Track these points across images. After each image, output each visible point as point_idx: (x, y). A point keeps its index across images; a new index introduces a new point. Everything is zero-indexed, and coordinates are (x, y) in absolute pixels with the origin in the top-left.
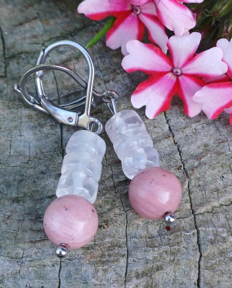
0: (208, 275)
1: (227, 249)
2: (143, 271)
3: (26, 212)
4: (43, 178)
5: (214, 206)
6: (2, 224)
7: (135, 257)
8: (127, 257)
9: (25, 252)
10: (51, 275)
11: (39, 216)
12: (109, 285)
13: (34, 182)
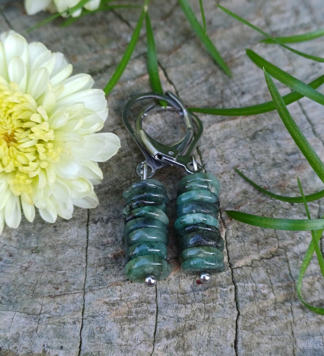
0: (246, 336)
1: (268, 307)
2: (174, 331)
3: (46, 263)
4: (65, 226)
5: (253, 259)
6: (19, 276)
7: (166, 315)
8: (156, 314)
9: (43, 307)
10: (72, 333)
11: (60, 268)
12: (136, 346)
13: (56, 230)
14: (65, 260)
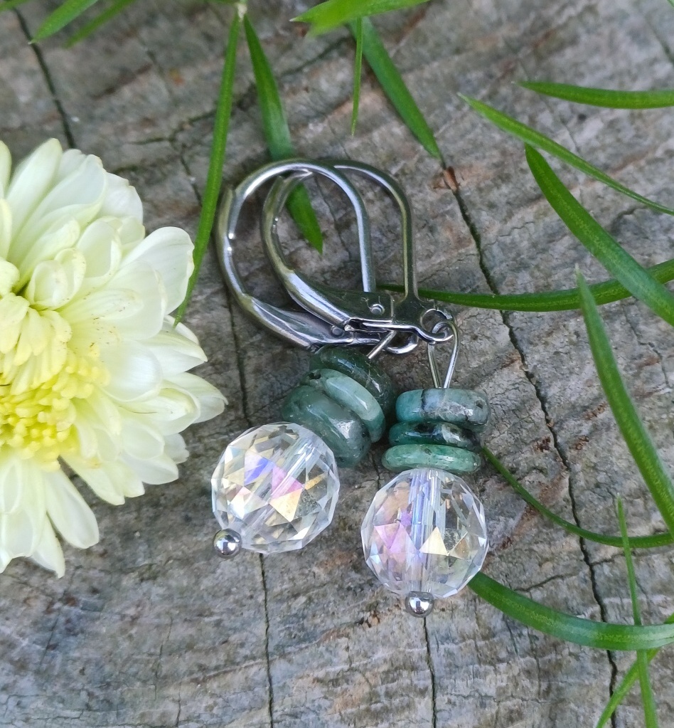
0: (635, 718)
2: (474, 727)
3: (175, 602)
6: (121, 639)
7: (453, 692)
8: (432, 693)
9: (182, 707)
11: (209, 609)
13: (188, 519)
14: (216, 589)
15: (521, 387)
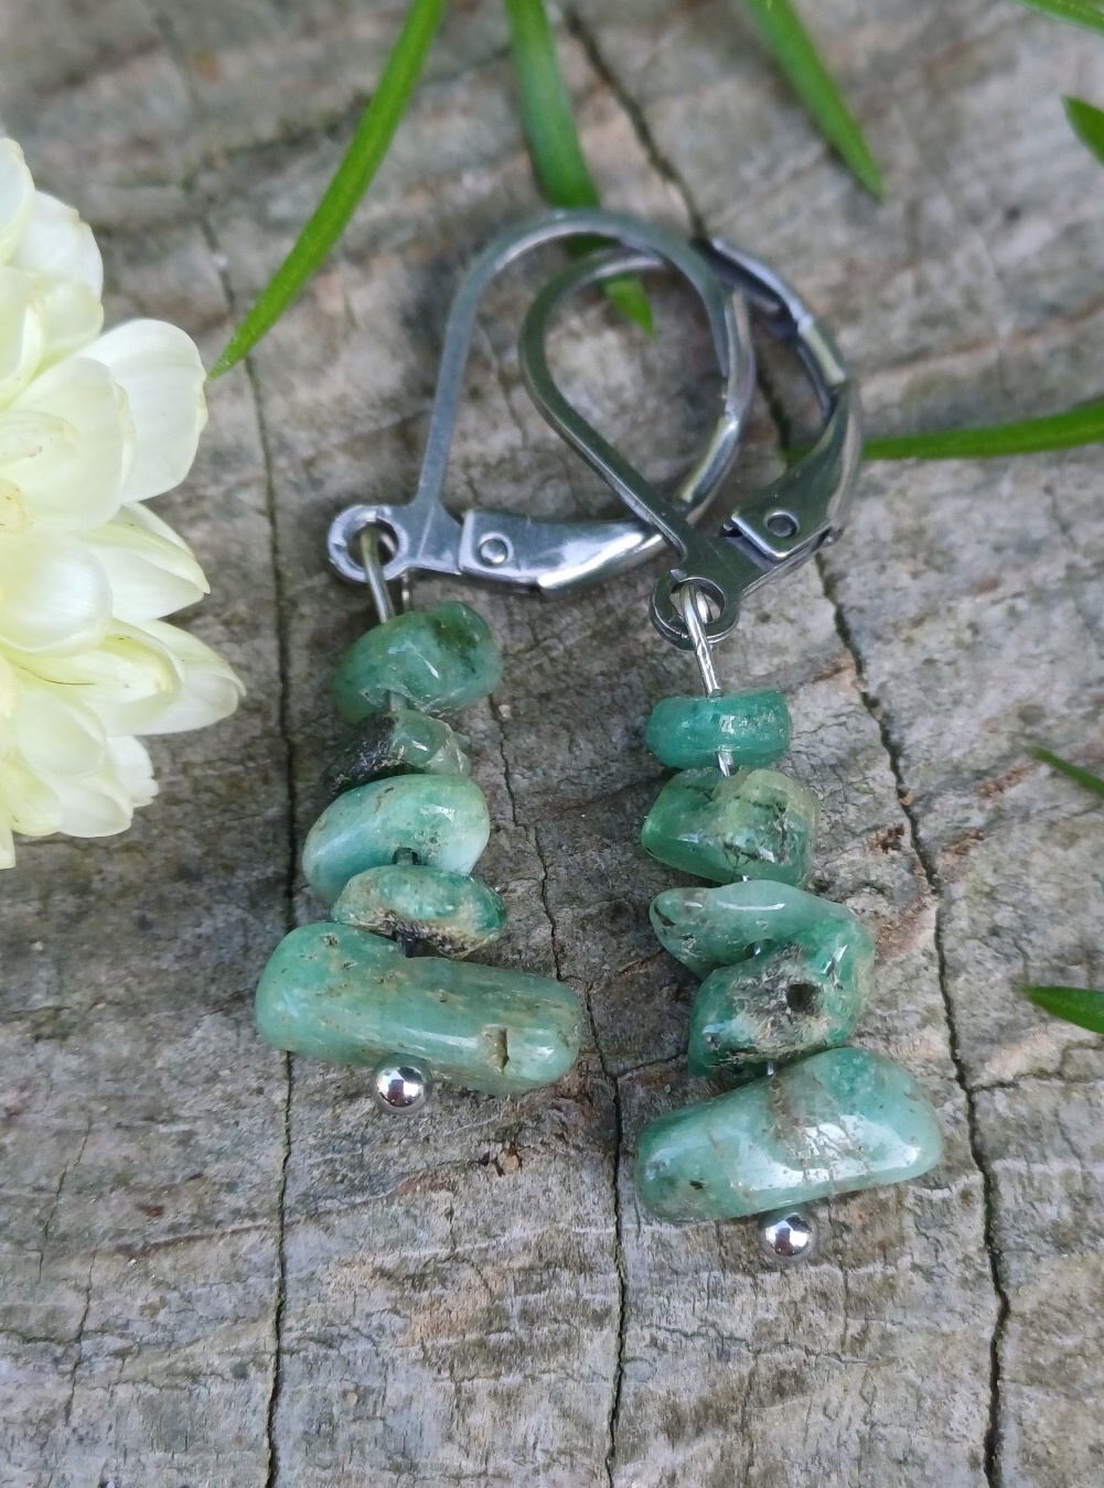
0: (1041, 1413)
2: (701, 1400)
3: (100, 1088)
4: (186, 904)
5: (1069, 1041)
7: (663, 1324)
8: (617, 1322)
9: (93, 1304)
10: (227, 1424)
11: (169, 1109)
12: (527, 1478)
13: (143, 924)
14: (188, 1068)
15: (852, 722)
